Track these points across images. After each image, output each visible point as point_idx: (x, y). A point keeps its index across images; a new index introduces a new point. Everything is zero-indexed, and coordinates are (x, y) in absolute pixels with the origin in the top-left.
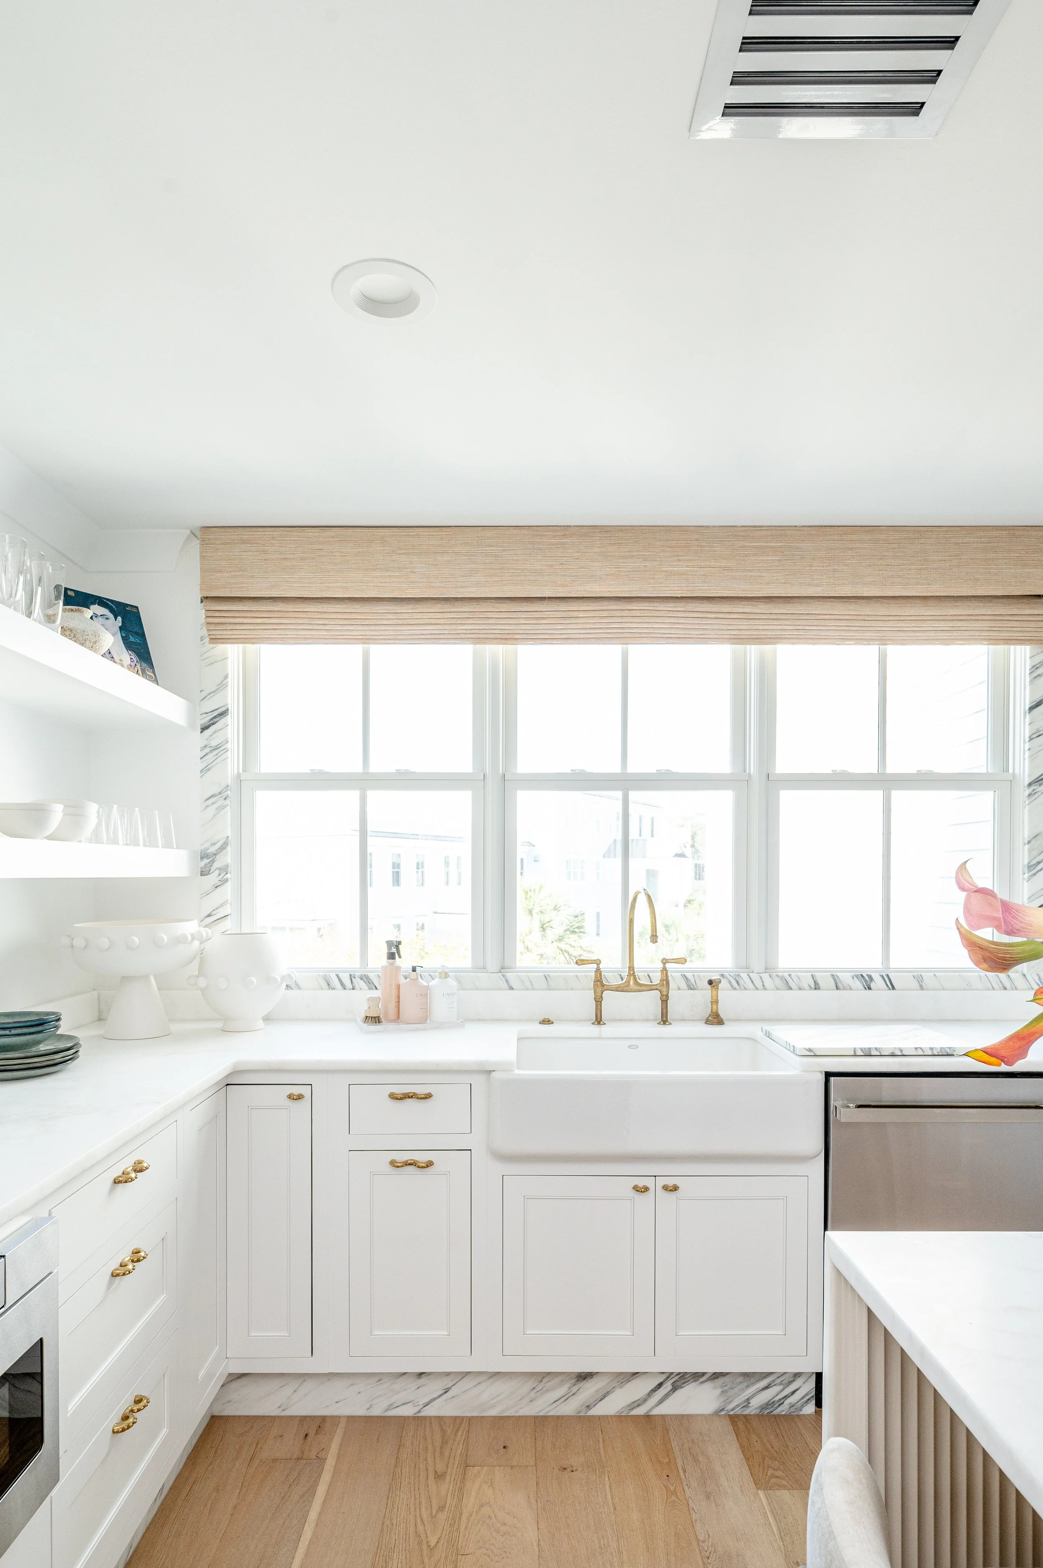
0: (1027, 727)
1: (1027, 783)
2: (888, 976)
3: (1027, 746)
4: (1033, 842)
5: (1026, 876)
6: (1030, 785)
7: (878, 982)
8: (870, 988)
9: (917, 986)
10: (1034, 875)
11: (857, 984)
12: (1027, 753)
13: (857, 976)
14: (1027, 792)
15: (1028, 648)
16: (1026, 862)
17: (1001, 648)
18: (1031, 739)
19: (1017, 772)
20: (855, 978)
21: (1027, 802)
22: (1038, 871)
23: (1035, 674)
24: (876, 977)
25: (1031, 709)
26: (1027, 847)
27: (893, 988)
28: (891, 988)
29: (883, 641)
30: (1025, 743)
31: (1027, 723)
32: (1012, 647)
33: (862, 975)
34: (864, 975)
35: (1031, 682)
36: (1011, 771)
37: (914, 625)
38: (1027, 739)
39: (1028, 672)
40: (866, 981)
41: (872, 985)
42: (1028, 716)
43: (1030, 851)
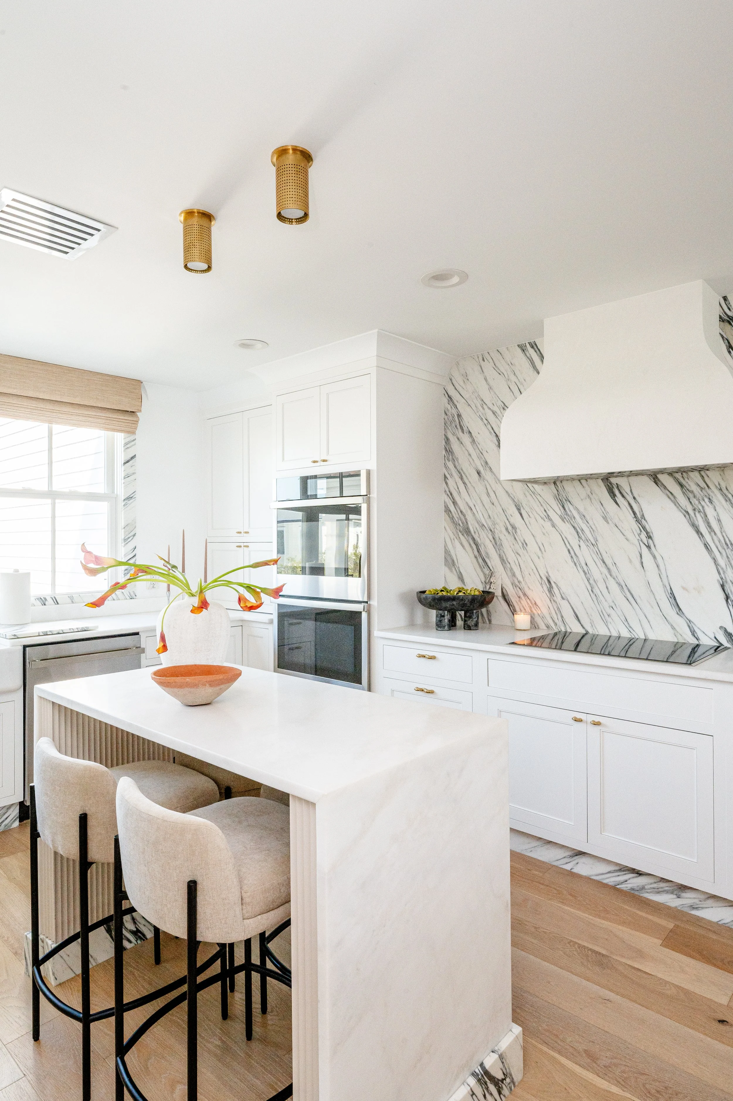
0: (123, 472)
1: (123, 499)
2: (55, 597)
3: (123, 481)
4: (126, 528)
5: (123, 544)
6: (124, 500)
7: (50, 601)
8: (45, 605)
9: (70, 601)
10: (127, 543)
11: (38, 603)
12: (123, 485)
13: (38, 599)
14: (123, 504)
15: (123, 434)
16: (123, 537)
17: (110, 433)
18: (125, 478)
19: (118, 493)
20: (37, 600)
21: (123, 509)
22: (129, 542)
23: (126, 447)
24: (48, 598)
25: (125, 463)
26: (123, 530)
27: (58, 603)
28: (57, 604)
29: (50, 422)
30: (122, 479)
31: (123, 470)
32: (116, 433)
33: (41, 598)
34: (42, 598)
35: (124, 451)
36: (116, 493)
37: (67, 416)
38: (123, 478)
39: (123, 446)
40: (43, 601)
41: (46, 604)
42: (123, 467)
43: (125, 532)
